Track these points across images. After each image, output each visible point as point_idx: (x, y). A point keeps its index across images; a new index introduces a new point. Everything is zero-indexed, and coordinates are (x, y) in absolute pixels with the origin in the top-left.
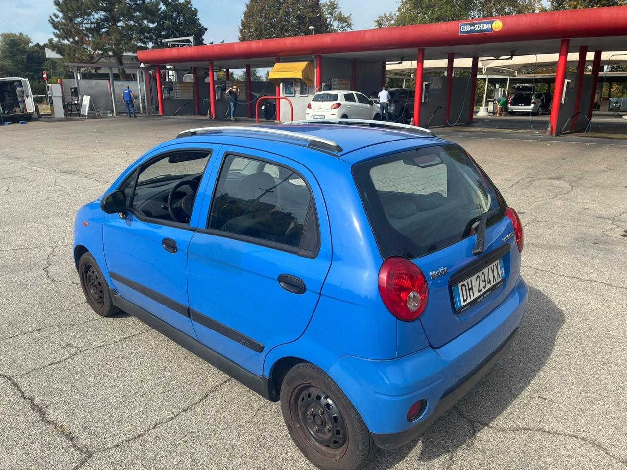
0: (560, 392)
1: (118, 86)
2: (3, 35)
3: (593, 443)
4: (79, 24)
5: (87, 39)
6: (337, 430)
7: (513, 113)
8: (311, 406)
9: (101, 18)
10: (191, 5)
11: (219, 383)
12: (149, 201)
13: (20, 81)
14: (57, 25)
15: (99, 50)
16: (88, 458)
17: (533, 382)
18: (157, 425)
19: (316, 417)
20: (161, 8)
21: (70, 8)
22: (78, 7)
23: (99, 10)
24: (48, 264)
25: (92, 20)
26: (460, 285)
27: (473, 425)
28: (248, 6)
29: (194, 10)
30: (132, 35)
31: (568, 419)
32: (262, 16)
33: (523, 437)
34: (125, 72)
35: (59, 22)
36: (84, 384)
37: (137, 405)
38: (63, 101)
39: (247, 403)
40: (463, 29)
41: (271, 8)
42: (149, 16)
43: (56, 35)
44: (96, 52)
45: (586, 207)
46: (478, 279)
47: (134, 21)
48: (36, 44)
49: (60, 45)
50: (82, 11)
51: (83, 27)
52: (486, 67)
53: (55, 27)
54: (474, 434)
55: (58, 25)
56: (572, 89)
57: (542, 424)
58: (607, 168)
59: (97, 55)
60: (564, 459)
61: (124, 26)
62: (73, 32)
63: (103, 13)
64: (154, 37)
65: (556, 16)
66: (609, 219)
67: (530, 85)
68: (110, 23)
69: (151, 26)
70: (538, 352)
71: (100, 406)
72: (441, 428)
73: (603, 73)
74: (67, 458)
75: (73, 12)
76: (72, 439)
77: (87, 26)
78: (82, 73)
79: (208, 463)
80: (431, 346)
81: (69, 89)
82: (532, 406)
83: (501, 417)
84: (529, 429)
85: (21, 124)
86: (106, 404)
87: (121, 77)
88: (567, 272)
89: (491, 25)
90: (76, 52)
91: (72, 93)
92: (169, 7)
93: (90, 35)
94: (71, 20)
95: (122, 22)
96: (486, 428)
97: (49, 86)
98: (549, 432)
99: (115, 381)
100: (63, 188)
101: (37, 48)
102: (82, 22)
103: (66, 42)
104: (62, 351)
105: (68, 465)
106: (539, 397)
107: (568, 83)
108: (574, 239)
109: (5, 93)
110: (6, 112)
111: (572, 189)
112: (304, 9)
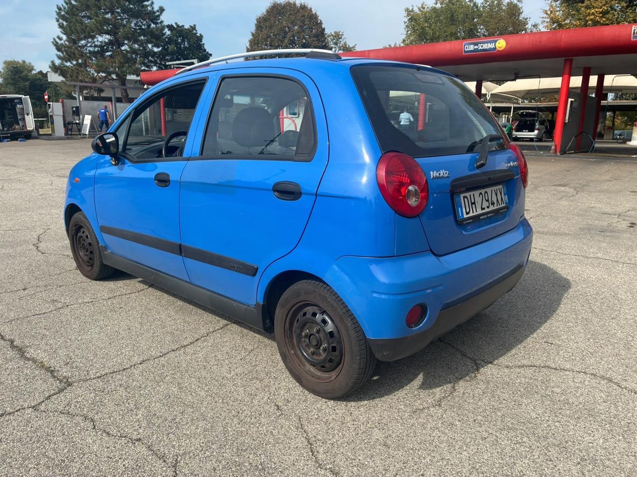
0: (567, 339)
1: (121, 108)
2: (5, 62)
3: (603, 377)
4: (83, 46)
5: (90, 61)
6: (333, 346)
7: (517, 139)
8: (306, 327)
9: (105, 42)
10: (196, 31)
11: (211, 330)
12: (144, 152)
13: (20, 98)
14: (60, 47)
15: (102, 73)
16: (68, 387)
17: (538, 331)
18: (144, 361)
19: (312, 337)
20: (166, 33)
21: (74, 31)
22: (82, 29)
23: (103, 33)
24: (38, 240)
25: (96, 43)
26: (462, 196)
27: (476, 363)
28: (253, 35)
29: (199, 35)
30: (137, 60)
31: (575, 359)
32: (267, 44)
33: (529, 372)
34: (128, 95)
35: (62, 44)
36: (69, 330)
37: (124, 346)
38: (64, 120)
39: (239, 346)
40: (467, 48)
41: (276, 36)
42: (154, 41)
43: (59, 57)
44: (99, 75)
45: (591, 206)
46: (481, 195)
47: (138, 45)
48: (39, 72)
49: (63, 67)
50: (86, 33)
51: (86, 50)
52: (490, 93)
53: (59, 49)
54: (478, 370)
55: (62, 47)
56: (575, 109)
57: (549, 363)
58: (611, 178)
59: (99, 78)
60: (572, 389)
61: (129, 50)
62: (76, 55)
63: (108, 37)
64: (158, 61)
65: (559, 35)
66: (615, 215)
67: (534, 112)
68: (114, 47)
69: (156, 50)
70: (543, 309)
71: (84, 346)
72: (443, 365)
73: (606, 102)
74: (44, 386)
75: (77, 35)
76: (52, 372)
77: (91, 49)
78: (84, 96)
79: (197, 390)
80: (431, 250)
81: (71, 108)
82: (537, 349)
83: (505, 357)
84: (535, 366)
85: (20, 141)
86: (91, 345)
87: (123, 101)
88: (573, 252)
89: (495, 45)
90: (78, 74)
91: (74, 112)
92: (174, 32)
93: (94, 59)
94: (74, 42)
95: (126, 46)
96: (490, 365)
97: (50, 104)
98: (556, 369)
99: (101, 328)
100: (59, 188)
101: (39, 76)
102: (86, 45)
103: (68, 64)
104: (47, 305)
105: (45, 392)
106: (545, 342)
107: (571, 101)
108: (580, 228)
109: (5, 111)
110: (5, 129)
111: (577, 194)
112: (309, 38)
